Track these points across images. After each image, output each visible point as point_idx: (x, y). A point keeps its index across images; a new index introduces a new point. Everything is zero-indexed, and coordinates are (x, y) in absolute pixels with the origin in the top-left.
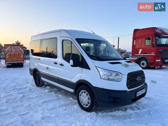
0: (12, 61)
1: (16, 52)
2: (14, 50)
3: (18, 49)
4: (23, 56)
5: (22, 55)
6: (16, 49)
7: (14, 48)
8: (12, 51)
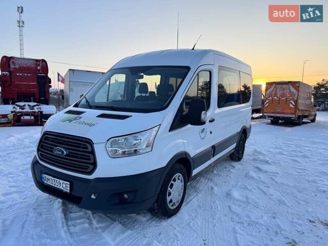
0: (273, 113)
1: (283, 95)
2: (279, 93)
3: (288, 91)
4: (294, 104)
5: (292, 102)
6: (283, 90)
7: (281, 88)
8: (276, 95)
